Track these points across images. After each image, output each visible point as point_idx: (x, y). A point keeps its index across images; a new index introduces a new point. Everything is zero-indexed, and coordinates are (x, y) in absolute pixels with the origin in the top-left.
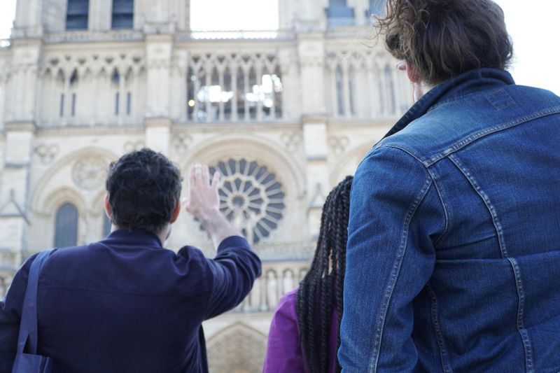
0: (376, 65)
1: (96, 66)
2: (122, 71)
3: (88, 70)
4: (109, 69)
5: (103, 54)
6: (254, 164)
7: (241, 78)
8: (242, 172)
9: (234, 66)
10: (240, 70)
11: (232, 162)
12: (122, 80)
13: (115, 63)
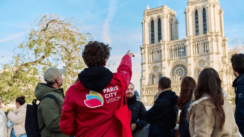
0: (202, 43)
1: (155, 50)
2: (159, 51)
3: (154, 51)
4: (157, 50)
5: (156, 48)
6: (182, 65)
7: (178, 48)
8: (180, 67)
9: (177, 46)
10: (178, 47)
11: (178, 65)
12: (159, 52)
13: (158, 49)
